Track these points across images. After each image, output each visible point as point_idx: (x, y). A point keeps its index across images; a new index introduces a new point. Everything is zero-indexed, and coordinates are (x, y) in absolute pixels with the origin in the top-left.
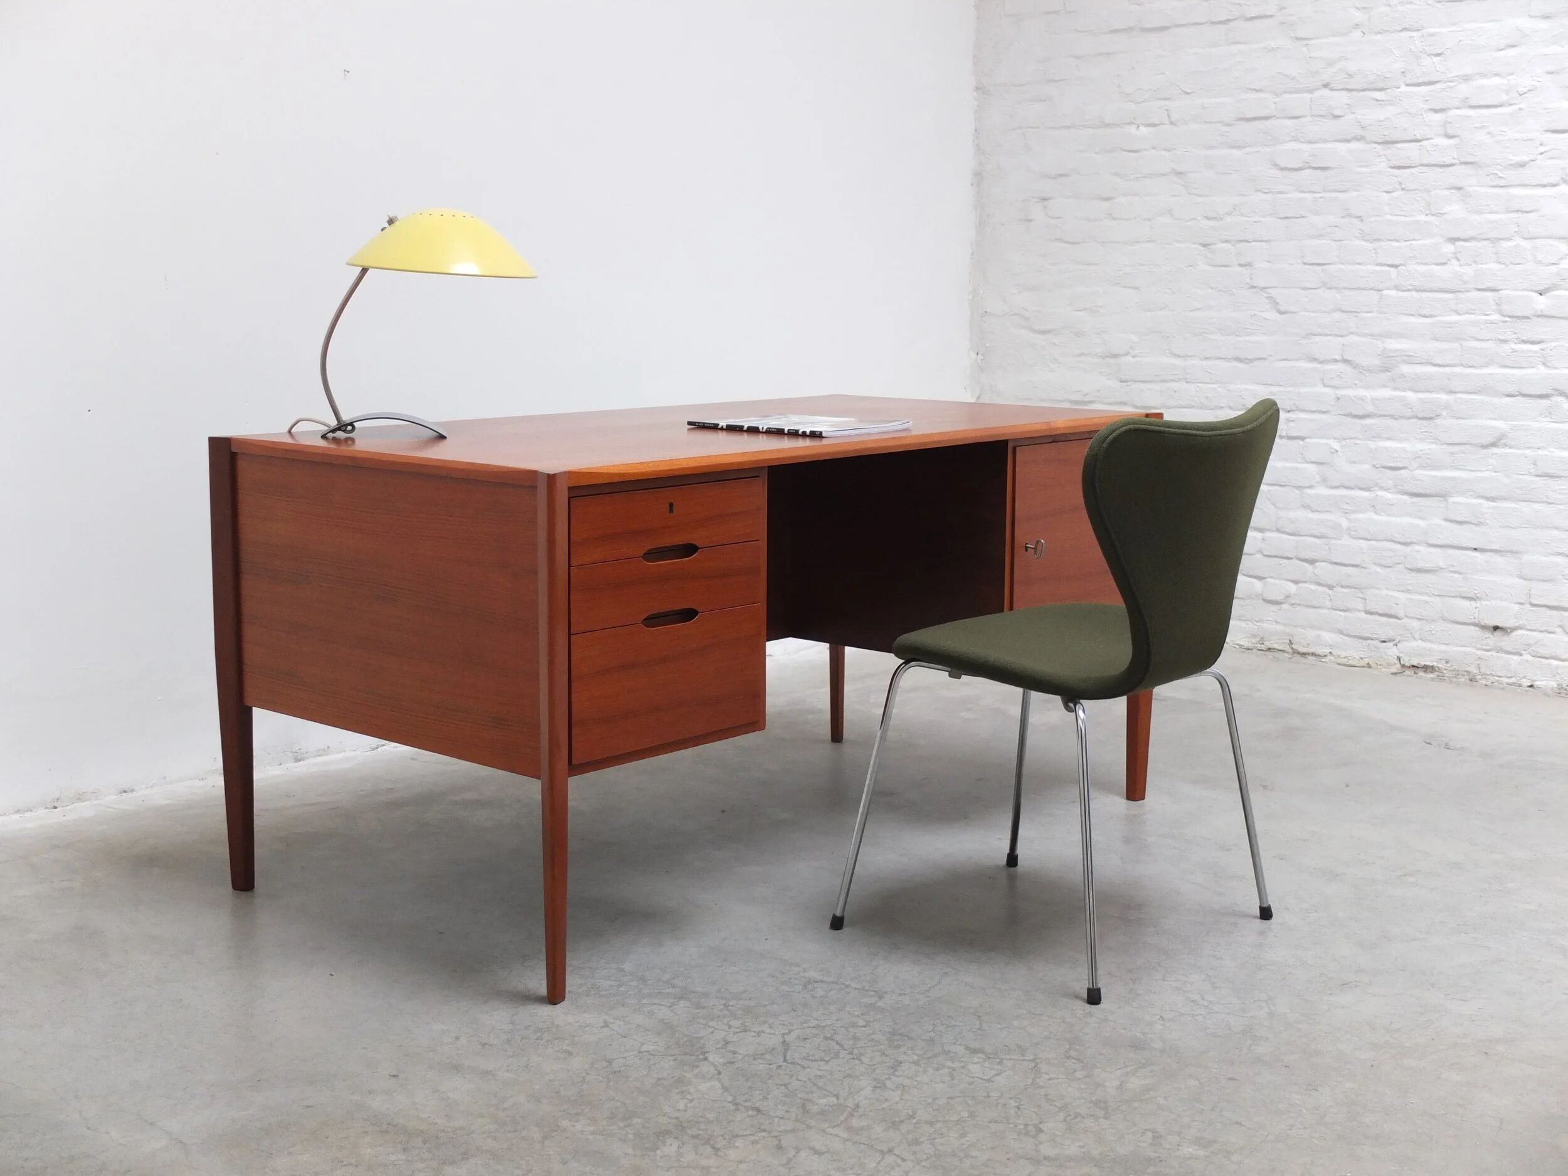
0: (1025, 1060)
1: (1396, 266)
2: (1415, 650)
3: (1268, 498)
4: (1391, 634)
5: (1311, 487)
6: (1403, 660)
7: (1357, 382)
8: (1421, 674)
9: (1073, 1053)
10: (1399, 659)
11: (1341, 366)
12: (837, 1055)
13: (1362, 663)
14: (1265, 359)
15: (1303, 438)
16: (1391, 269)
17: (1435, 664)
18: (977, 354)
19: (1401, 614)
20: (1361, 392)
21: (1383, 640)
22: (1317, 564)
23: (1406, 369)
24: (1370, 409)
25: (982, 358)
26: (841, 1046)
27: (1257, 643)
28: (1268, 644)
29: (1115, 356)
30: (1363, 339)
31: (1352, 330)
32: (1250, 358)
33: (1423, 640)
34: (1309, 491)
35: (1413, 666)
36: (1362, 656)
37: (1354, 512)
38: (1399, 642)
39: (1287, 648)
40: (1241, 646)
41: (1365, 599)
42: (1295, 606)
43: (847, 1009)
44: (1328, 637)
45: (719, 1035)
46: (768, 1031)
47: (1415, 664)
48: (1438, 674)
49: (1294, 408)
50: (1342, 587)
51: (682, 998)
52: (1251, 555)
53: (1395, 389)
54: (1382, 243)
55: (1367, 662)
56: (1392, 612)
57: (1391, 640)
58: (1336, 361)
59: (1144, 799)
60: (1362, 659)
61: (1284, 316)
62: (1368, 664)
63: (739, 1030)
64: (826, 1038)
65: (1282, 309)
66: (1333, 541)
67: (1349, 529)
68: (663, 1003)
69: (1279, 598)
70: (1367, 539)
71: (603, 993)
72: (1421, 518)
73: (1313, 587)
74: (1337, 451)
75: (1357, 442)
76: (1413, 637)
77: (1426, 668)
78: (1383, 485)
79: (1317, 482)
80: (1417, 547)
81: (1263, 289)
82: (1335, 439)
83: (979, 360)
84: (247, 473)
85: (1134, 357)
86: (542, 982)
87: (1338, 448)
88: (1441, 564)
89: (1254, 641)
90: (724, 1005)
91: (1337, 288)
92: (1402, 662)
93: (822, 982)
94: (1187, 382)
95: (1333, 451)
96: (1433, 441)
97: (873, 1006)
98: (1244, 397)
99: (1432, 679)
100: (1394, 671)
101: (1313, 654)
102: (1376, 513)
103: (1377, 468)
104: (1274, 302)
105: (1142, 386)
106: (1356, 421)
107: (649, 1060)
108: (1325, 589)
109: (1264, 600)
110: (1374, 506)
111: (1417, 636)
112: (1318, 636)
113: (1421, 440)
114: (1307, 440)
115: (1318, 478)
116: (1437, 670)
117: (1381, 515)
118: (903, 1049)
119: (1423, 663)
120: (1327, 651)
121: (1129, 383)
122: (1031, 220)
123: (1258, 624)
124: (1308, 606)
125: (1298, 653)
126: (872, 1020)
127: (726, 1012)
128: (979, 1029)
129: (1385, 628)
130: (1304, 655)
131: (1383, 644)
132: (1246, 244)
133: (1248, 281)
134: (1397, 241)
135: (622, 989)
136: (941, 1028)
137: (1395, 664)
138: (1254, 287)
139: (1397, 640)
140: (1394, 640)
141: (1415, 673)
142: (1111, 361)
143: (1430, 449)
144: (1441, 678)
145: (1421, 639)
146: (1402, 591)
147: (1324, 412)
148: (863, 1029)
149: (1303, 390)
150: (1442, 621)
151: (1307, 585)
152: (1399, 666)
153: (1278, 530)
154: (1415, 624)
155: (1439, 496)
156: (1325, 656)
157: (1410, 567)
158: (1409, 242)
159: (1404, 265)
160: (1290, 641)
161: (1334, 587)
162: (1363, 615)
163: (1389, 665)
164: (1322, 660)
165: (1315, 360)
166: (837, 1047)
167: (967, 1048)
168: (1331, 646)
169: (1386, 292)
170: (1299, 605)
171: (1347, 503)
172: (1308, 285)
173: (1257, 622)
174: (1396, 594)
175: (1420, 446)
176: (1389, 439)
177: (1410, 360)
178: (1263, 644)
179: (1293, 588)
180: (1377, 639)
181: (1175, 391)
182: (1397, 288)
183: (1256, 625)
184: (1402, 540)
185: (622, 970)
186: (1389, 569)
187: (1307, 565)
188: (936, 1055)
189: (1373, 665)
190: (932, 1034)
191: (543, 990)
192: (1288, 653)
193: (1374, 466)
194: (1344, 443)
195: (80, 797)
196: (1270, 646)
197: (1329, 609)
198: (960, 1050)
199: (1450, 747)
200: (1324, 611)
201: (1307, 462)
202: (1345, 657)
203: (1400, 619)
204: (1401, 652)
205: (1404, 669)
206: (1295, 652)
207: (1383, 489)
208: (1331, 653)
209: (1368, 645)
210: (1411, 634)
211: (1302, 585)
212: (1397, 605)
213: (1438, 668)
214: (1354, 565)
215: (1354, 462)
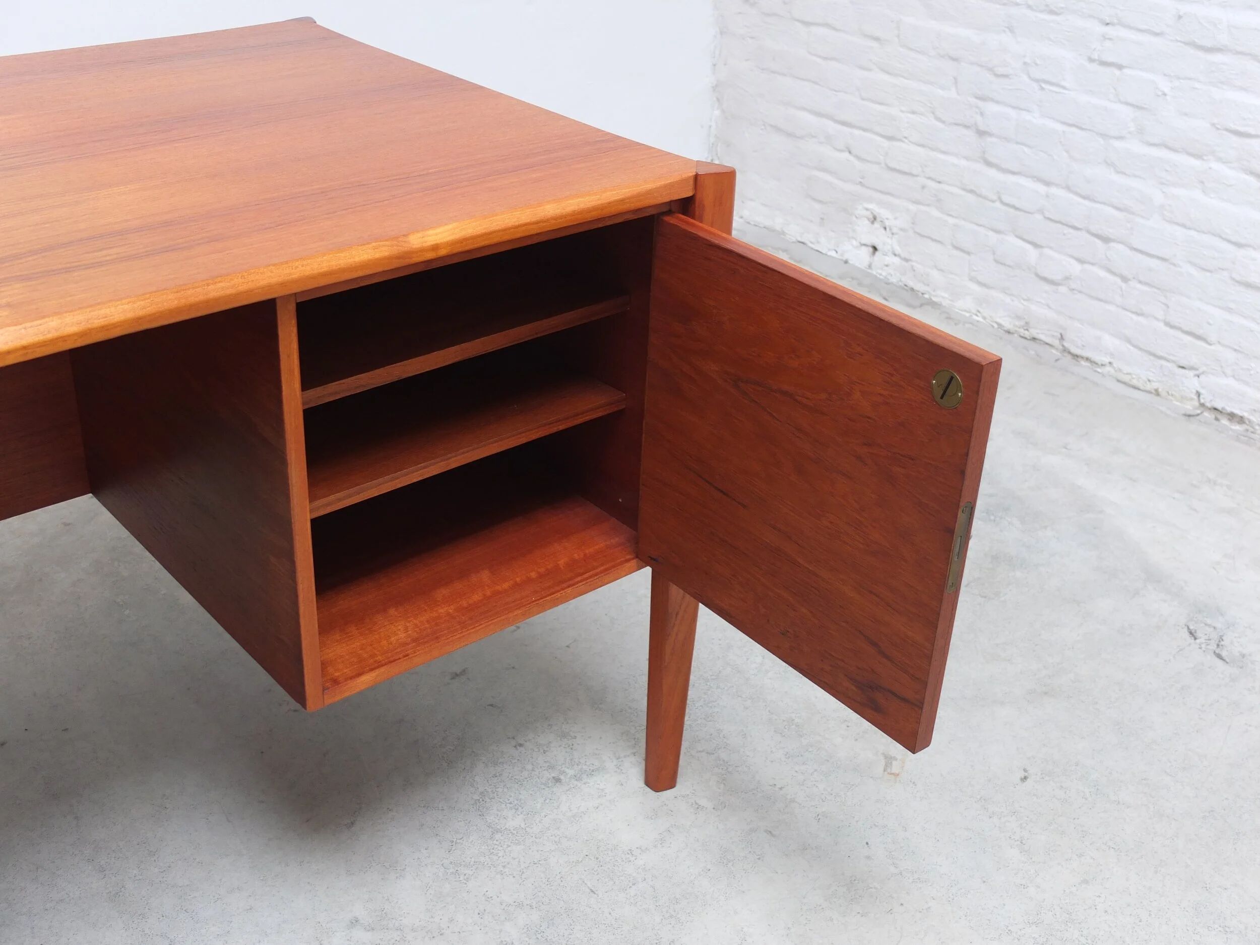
2: (1224, 389)
3: (1061, 142)
4: (1195, 360)
5: (1120, 138)
6: (1204, 398)
8: (1225, 421)
10: (1199, 394)
13: (1149, 387)
15: (1120, 67)
17: (1246, 415)
19: (1214, 338)
20: (1215, 12)
21: (1181, 365)
22: (1112, 244)
24: (1224, 39)
27: (1019, 328)
28: (1034, 332)
33: (1235, 379)
34: (1117, 144)
35: (1215, 409)
36: (1151, 378)
37: (1174, 185)
38: (1203, 373)
39: (1056, 343)
40: (1000, 325)
41: (1168, 307)
42: (1076, 292)
44: (1110, 342)
47: (1219, 407)
48: (1248, 427)
49: (1115, 21)
50: (1140, 282)
52: (1029, 213)
55: (1155, 387)
56: (1200, 332)
57: (1192, 368)
60: (1149, 381)
62: (1156, 390)
66: (1138, 219)
67: (1162, 207)
69: (1057, 277)
70: (1184, 226)
73: (1102, 273)
74: (1165, 94)
75: (1197, 85)
76: (1224, 373)
77: (1232, 416)
78: (1222, 155)
79: (1130, 133)
82: (1165, 75)
87: (1166, 90)
89: (1017, 323)
92: (1202, 401)
95: (1160, 93)
99: (1237, 435)
100: (1189, 408)
101: (1087, 359)
102: (1204, 193)
103: (1218, 129)
106: (1201, 54)
108: (1118, 280)
109: (1037, 275)
110: (1202, 182)
111: (1229, 371)
112: (1099, 339)
114: (1125, 71)
115: (1132, 127)
116: (1247, 423)
117: (1211, 198)
119: (1229, 409)
120: (1106, 360)
123: (1025, 303)
124: (1092, 297)
125: (1069, 353)
129: (1189, 353)
130: (1076, 357)
131: (1180, 369)
137: (1192, 399)
139: (1201, 370)
140: (1196, 369)
141: (1217, 419)
144: (1250, 437)
145: (1233, 377)
146: (1219, 307)
147: (1156, 34)
151: (1095, 269)
152: (1196, 403)
153: (1068, 188)
154: (1230, 355)
156: (1102, 365)
157: (1238, 278)
160: (1062, 336)
161: (1129, 280)
162: (1161, 325)
163: (1183, 399)
164: (1099, 370)
168: (1112, 355)
170: (1080, 292)
171: (1167, 171)
173: (1024, 300)
174: (1211, 310)
176: (1243, 89)
178: (1027, 330)
179: (1076, 268)
180: (1174, 362)
183: (1022, 304)
184: (1233, 239)
186: (1208, 274)
187: (1098, 242)
189: (1163, 394)
192: (1057, 349)
193: (1213, 125)
194: (1177, 83)
196: (1036, 335)
197: (1118, 306)
199: (1224, 654)
200: (1112, 308)
201: (1121, 102)
202: (1127, 374)
203: (1210, 344)
204: (1203, 387)
205: (1202, 409)
206: (1066, 350)
207: (1219, 160)
208: (1110, 363)
209: (1161, 366)
210: (1222, 367)
211: (1087, 266)
212: (1209, 324)
213: (1250, 421)
214: (1158, 258)
215: (1186, 114)
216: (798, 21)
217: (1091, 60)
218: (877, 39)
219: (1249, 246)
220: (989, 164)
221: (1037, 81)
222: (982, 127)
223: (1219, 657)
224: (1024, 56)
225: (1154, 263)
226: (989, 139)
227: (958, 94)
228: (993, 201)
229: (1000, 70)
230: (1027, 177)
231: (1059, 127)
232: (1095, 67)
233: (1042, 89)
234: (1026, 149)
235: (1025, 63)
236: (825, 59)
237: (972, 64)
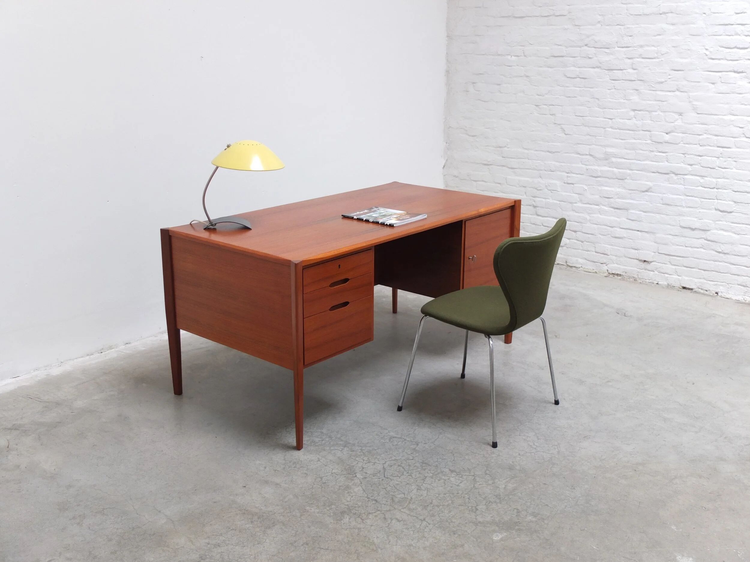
0: (471, 475)
1: (611, 119)
2: (614, 267)
4: (605, 261)
5: (576, 203)
7: (595, 163)
8: (616, 277)
9: (487, 472)
10: (608, 270)
11: (588, 157)
12: (403, 474)
13: (593, 271)
14: (559, 152)
15: (573, 184)
16: (609, 120)
17: (621, 273)
18: (446, 143)
19: (609, 254)
20: (596, 167)
21: (602, 263)
22: (577, 233)
23: (614, 160)
24: (599, 174)
25: (448, 145)
26: (405, 469)
29: (500, 147)
30: (597, 147)
31: (593, 143)
32: (553, 151)
34: (575, 205)
35: (613, 274)
37: (592, 213)
39: (565, 264)
41: (595, 247)
43: (406, 451)
44: (580, 260)
45: (360, 465)
46: (378, 462)
47: (614, 273)
48: (622, 277)
49: (570, 172)
50: (587, 242)
51: (345, 446)
53: (610, 167)
54: (606, 110)
56: (605, 253)
57: (604, 263)
58: (587, 155)
59: (511, 343)
60: (593, 269)
61: (567, 136)
62: (596, 272)
63: (367, 462)
64: (399, 466)
65: (566, 133)
66: (584, 224)
67: (590, 220)
68: (339, 449)
70: (596, 224)
71: (316, 444)
72: (618, 217)
73: (575, 241)
74: (586, 190)
75: (594, 186)
76: (613, 263)
77: (618, 275)
78: (604, 204)
79: (578, 201)
80: (616, 229)
81: (559, 124)
82: (585, 185)
83: (447, 146)
84: (176, 244)
85: (508, 148)
86: (294, 439)
87: (586, 189)
88: (625, 236)
90: (361, 449)
91: (588, 126)
92: (609, 272)
93: (396, 437)
94: (529, 159)
96: (623, 188)
97: (414, 449)
98: (551, 166)
99: (620, 279)
100: (606, 275)
101: (575, 267)
102: (601, 215)
103: (601, 197)
104: (563, 130)
105: (511, 159)
106: (594, 178)
107: (335, 477)
108: (580, 242)
110: (600, 212)
111: (615, 262)
112: (577, 260)
113: (619, 187)
114: (575, 185)
115: (578, 200)
118: (427, 470)
119: (617, 273)
120: (580, 266)
121: (506, 158)
122: (468, 91)
124: (574, 249)
125: (569, 266)
126: (414, 456)
127: (362, 453)
128: (454, 460)
129: (603, 259)
130: (571, 267)
132: (553, 106)
133: (554, 121)
134: (612, 109)
135: (323, 442)
136: (440, 460)
137: (606, 272)
138: (555, 124)
139: (607, 264)
140: (606, 263)
141: (614, 276)
142: (499, 149)
143: (622, 191)
144: (623, 279)
145: (616, 263)
146: (610, 245)
147: (581, 174)
148: (412, 461)
149: (574, 165)
150: (624, 257)
151: (573, 240)
152: (607, 273)
154: (614, 257)
155: (625, 210)
156: (579, 268)
157: (613, 236)
158: (617, 110)
159: (614, 119)
161: (584, 242)
162: (594, 253)
163: (604, 273)
164: (578, 269)
165: (579, 154)
166: (403, 470)
167: (450, 470)
168: (581, 264)
169: (607, 129)
170: (570, 248)
171: (590, 210)
172: (577, 125)
174: (607, 246)
175: (619, 190)
176: (606, 186)
177: (615, 156)
180: (599, 263)
181: (524, 163)
182: (611, 128)
184: (610, 226)
185: (322, 433)
186: (605, 236)
187: (573, 233)
188: (438, 473)
189: (598, 272)
190: (437, 463)
191: (295, 444)
192: (565, 266)
193: (600, 196)
194: (589, 187)
195: (111, 348)
196: (558, 263)
198: (447, 470)
199: (626, 315)
200: (580, 251)
201: (574, 193)
202: (587, 269)
203: (608, 255)
204: (608, 268)
205: (609, 275)
206: (568, 266)
207: (603, 205)
208: (581, 267)
209: (596, 265)
210: (613, 261)
211: (571, 240)
212: (607, 250)
213: (622, 275)
214: (591, 234)
215: (593, 194)
216: (473, 180)
217: (565, 183)
218: (500, 184)
219: (614, 227)
220: (538, 215)
221: (550, 190)
222: (535, 205)
223: (625, 316)
224: (545, 184)
225: (590, 236)
226: (537, 208)
227: (527, 196)
228: (541, 226)
229: (539, 189)
230: (550, 217)
231: (558, 202)
232: (566, 185)
233: (552, 192)
234: (549, 210)
235: (546, 186)
236: (483, 191)
237: (530, 187)
